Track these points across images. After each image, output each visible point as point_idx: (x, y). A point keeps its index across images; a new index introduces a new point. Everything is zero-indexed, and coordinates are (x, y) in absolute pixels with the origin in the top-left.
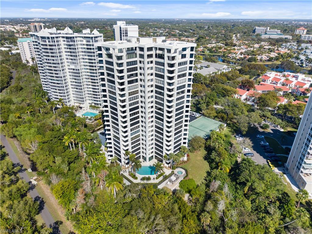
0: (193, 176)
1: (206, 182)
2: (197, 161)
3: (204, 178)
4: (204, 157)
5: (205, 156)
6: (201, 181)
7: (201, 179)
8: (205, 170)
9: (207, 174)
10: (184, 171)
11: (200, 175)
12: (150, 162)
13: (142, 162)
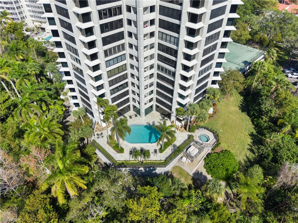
0: (229, 144)
1: (254, 156)
2: (231, 113)
3: (249, 147)
4: (240, 106)
5: (241, 104)
6: (243, 153)
7: (243, 149)
8: (247, 131)
9: (252, 139)
10: (212, 134)
11: (241, 142)
12: (147, 118)
13: (133, 117)
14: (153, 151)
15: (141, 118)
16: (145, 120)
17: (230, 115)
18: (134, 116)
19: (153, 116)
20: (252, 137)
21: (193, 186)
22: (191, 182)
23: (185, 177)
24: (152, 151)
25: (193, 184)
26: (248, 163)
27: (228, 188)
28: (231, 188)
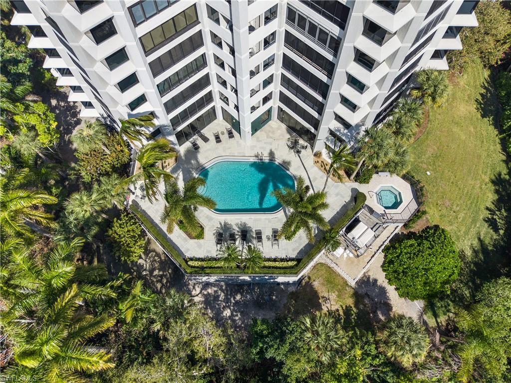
0: (444, 211)
1: (495, 237)
2: (457, 123)
3: (487, 214)
4: (480, 98)
5: (482, 95)
6: (473, 231)
7: (474, 221)
8: (489, 173)
9: (497, 192)
10: (408, 186)
11: (471, 204)
12: (258, 140)
13: (224, 137)
14: (270, 233)
15: (241, 141)
16: (253, 147)
17: (456, 129)
18: (227, 135)
19: (271, 135)
20: (497, 188)
21: (355, 310)
22: (350, 302)
23: (339, 291)
24: (267, 232)
25: (355, 307)
26: (481, 256)
27: (430, 314)
28: (436, 316)
